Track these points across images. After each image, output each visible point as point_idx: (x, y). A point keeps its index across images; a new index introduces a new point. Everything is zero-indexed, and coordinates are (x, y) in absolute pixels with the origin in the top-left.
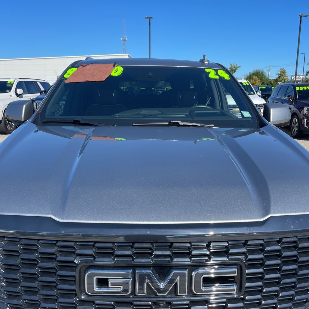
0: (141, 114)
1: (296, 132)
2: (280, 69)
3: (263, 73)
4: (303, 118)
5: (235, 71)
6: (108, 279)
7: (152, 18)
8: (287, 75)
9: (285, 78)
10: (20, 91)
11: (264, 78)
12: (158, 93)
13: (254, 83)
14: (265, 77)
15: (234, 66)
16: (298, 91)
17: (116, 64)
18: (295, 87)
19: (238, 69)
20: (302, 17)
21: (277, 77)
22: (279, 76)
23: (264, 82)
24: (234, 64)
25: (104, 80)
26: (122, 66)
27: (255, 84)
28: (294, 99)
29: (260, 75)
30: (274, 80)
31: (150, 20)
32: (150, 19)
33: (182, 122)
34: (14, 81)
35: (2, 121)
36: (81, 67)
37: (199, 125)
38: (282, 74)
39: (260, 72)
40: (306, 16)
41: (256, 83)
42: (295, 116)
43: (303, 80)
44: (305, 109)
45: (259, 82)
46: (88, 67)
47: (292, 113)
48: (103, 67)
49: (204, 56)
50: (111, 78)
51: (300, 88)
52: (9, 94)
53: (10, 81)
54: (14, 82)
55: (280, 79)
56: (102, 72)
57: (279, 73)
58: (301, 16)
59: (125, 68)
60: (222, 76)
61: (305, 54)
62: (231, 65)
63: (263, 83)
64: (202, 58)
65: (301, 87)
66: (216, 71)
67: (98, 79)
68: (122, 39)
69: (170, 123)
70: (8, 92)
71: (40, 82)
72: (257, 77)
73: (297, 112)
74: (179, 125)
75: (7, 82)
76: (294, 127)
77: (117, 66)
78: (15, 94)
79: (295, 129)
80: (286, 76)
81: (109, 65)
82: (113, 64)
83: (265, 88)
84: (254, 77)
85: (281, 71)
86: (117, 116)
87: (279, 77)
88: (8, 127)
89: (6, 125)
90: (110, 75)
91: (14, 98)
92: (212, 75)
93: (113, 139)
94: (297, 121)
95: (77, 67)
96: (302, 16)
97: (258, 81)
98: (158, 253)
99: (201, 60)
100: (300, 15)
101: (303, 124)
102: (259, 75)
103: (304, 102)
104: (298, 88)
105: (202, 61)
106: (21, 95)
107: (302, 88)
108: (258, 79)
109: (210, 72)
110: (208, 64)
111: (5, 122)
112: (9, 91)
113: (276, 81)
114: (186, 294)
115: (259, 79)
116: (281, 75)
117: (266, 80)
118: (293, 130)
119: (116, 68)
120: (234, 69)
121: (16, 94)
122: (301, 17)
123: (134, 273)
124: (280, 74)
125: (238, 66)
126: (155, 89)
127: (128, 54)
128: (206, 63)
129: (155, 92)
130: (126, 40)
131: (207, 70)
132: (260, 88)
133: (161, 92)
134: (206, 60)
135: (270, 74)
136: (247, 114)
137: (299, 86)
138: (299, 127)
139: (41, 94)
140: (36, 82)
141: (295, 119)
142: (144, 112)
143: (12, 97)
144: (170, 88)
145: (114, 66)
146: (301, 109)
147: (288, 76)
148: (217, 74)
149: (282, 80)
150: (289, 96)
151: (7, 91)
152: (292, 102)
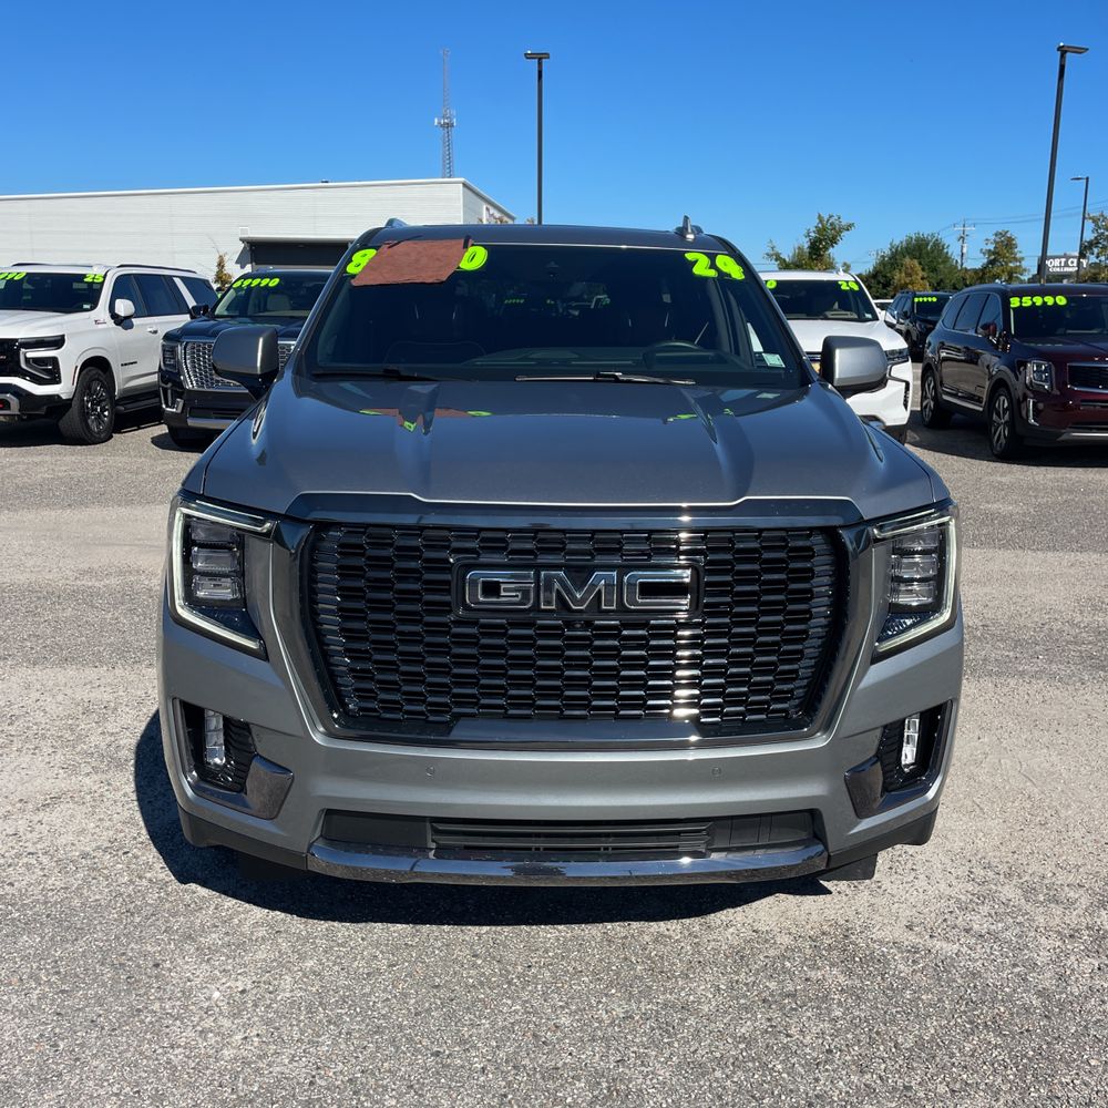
0: (532, 360)
1: (1003, 440)
2: (996, 235)
3: (938, 247)
4: (1025, 397)
5: (833, 241)
6: (498, 583)
7: (547, 56)
8: (1018, 256)
9: (1011, 265)
10: (124, 307)
11: (942, 266)
12: (570, 314)
13: (906, 284)
14: (947, 259)
15: (831, 224)
16: (1014, 309)
17: (471, 242)
18: (1006, 296)
19: (844, 233)
20: (1068, 54)
21: (986, 261)
22: (993, 257)
23: (941, 280)
24: (831, 217)
25: (444, 279)
26: (485, 246)
27: (910, 286)
28: (1000, 336)
29: (928, 253)
30: (975, 271)
31: (540, 64)
32: (540, 59)
33: (624, 373)
34: (106, 275)
35: (73, 403)
36: (385, 247)
37: (661, 381)
38: (1003, 249)
39: (927, 245)
40: (1079, 51)
41: (912, 283)
42: (1002, 390)
43: (1082, 272)
44: (1031, 367)
45: (922, 279)
46: (404, 247)
47: (995, 379)
48: (439, 248)
49: (686, 218)
50: (460, 275)
51: (1021, 302)
52: (93, 314)
53: (93, 274)
54: (105, 277)
55: (996, 270)
56: (438, 259)
57: (992, 247)
58: (1063, 51)
59: (493, 252)
60: (725, 269)
61: (1087, 179)
62: (821, 220)
63: (938, 284)
64: (681, 225)
65: (1024, 299)
66: (712, 258)
67: (431, 277)
68: (439, 123)
69: (599, 376)
70: (87, 310)
71: (182, 278)
72: (916, 262)
73: (1005, 378)
74: (617, 380)
75: (84, 276)
76: (999, 425)
77: (473, 245)
78: (108, 315)
79: (1001, 433)
80: (1016, 259)
81: (453, 242)
82: (463, 241)
83: (935, 299)
84: (907, 260)
85: (998, 240)
86: (479, 362)
87: (992, 262)
88: (89, 421)
89: (85, 414)
90: (459, 268)
91: (108, 329)
92: (702, 268)
93: (463, 413)
94: (1006, 405)
95: (377, 248)
96: (1066, 52)
97: (921, 274)
98: (573, 546)
99: (678, 229)
100: (1060, 48)
101: (1024, 413)
102: (925, 253)
103: (1032, 345)
104: (1015, 302)
105: (682, 232)
106: (127, 321)
107: (1027, 301)
108: (918, 268)
109: (696, 262)
110: (695, 239)
111: (83, 405)
112: (92, 309)
113: (982, 275)
114: (614, 607)
115: (923, 270)
116: (998, 253)
117: (950, 273)
118: (995, 433)
119: (471, 250)
120: (831, 233)
121: (114, 316)
122: (1063, 56)
123: (537, 576)
124: (994, 253)
125: (844, 222)
126: (558, 302)
127: (462, 179)
128: (690, 237)
129: (557, 311)
130: (452, 125)
131: (690, 256)
132: (916, 300)
133: (577, 313)
134: (690, 231)
135: (965, 251)
136: (774, 360)
137: (1021, 294)
138: (1011, 424)
139: (192, 317)
140: (170, 278)
141: (1002, 398)
142: (539, 354)
143: (100, 326)
144: (605, 298)
145: (466, 246)
146: (1017, 366)
147: (1023, 259)
148: (713, 266)
149: (1003, 271)
150: (985, 327)
151: (86, 306)
152: (996, 347)
